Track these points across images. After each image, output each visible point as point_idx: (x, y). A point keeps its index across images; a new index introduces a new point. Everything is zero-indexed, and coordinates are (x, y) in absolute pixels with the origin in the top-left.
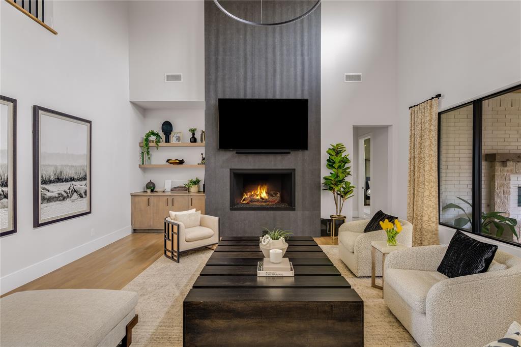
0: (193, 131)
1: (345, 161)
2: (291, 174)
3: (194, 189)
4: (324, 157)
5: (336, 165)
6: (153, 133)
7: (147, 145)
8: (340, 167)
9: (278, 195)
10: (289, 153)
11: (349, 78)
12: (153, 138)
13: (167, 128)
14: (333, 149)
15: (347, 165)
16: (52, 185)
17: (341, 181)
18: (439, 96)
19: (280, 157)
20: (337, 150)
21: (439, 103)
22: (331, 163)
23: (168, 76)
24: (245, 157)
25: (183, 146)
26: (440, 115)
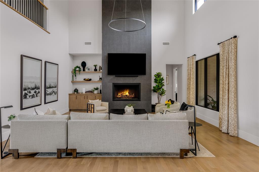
0: (95, 66)
1: (162, 79)
2: (139, 85)
3: (96, 92)
4: (153, 78)
5: (158, 82)
6: (77, 67)
7: (75, 72)
9: (134, 94)
10: (138, 76)
11: (164, 44)
12: (78, 69)
13: (84, 64)
14: (157, 75)
15: (163, 82)
16: (48, 89)
17: (160, 88)
18: (195, 55)
19: (134, 78)
20: (158, 75)
21: (195, 58)
22: (156, 81)
23: (85, 43)
24: (119, 78)
25: (91, 73)
26: (197, 62)
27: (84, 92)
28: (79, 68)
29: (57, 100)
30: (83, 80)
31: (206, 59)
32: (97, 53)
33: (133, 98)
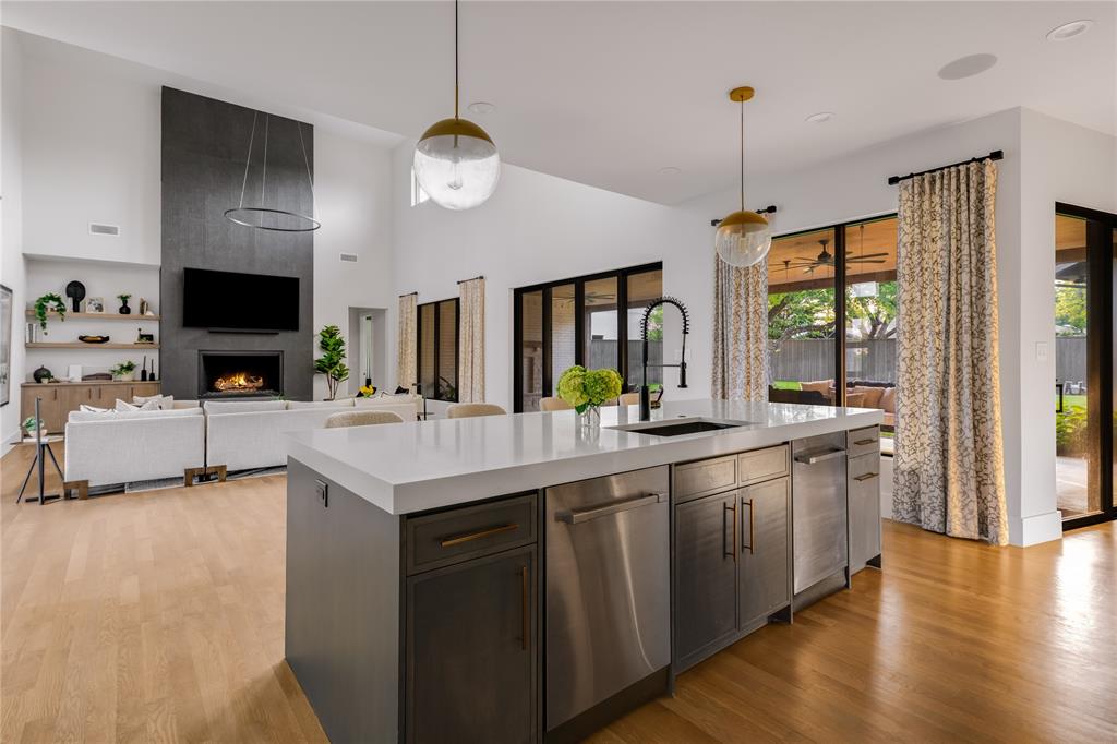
0: (124, 299)
1: (340, 343)
2: (278, 357)
3: (126, 377)
4: (317, 341)
5: (330, 348)
6: (52, 298)
7: (42, 314)
8: (334, 349)
9: (261, 380)
10: (277, 334)
11: (345, 257)
12: (53, 304)
13: (76, 291)
14: (327, 331)
15: (341, 348)
17: (335, 364)
18: (416, 293)
19: (265, 339)
20: (330, 333)
22: (324, 346)
23: (93, 226)
24: (219, 338)
25: (110, 318)
26: (419, 308)
27: (76, 377)
28: (58, 299)
29: (7, 403)
30: (76, 339)
31: (437, 304)
32: (140, 260)
33: (259, 389)
